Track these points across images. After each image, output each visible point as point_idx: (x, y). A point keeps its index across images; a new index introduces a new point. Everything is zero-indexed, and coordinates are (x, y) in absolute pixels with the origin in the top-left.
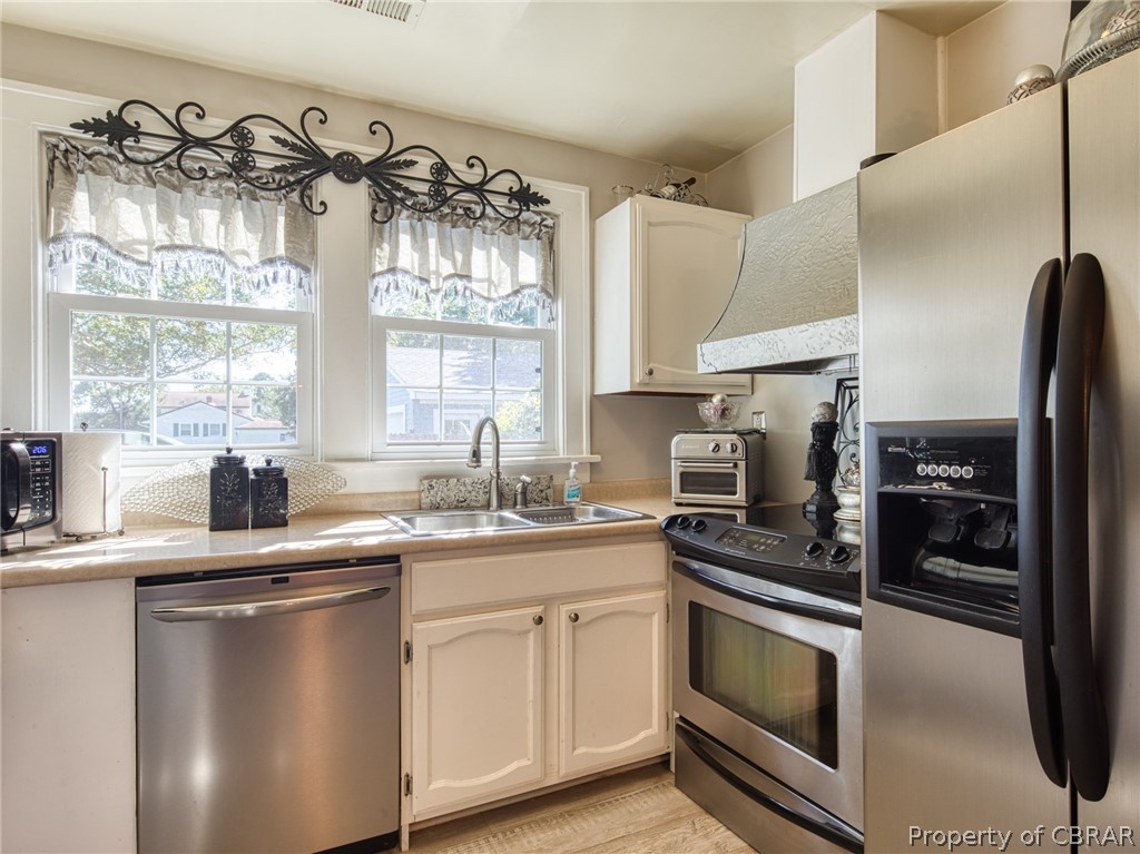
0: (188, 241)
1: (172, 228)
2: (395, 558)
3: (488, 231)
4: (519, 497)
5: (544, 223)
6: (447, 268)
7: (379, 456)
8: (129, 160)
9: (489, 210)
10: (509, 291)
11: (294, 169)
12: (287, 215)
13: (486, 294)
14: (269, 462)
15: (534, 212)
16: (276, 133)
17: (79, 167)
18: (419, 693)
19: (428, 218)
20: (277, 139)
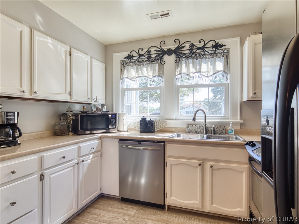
0: (141, 75)
1: (138, 73)
2: (164, 142)
3: (207, 58)
4: (212, 131)
5: (224, 52)
6: (194, 71)
7: (177, 119)
8: (132, 62)
9: (206, 53)
10: (212, 74)
11: (159, 56)
12: (158, 66)
13: (207, 76)
14: (151, 119)
15: (220, 50)
16: (155, 49)
17: (126, 65)
18: (168, 175)
19: (190, 59)
20: (155, 50)
